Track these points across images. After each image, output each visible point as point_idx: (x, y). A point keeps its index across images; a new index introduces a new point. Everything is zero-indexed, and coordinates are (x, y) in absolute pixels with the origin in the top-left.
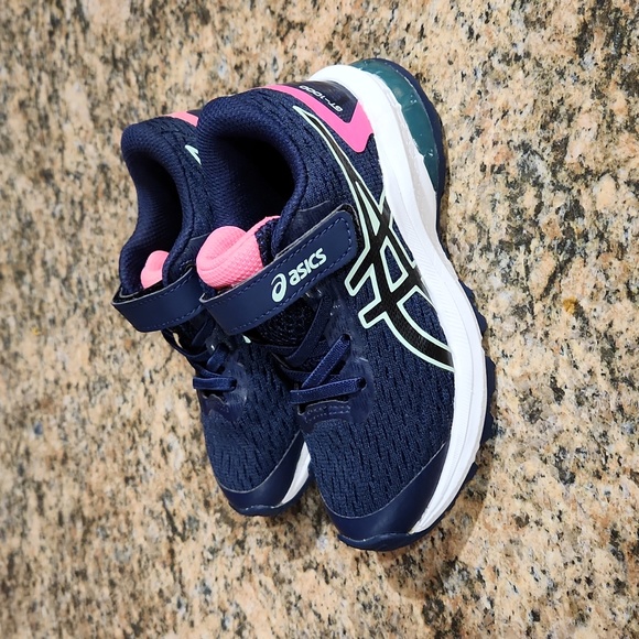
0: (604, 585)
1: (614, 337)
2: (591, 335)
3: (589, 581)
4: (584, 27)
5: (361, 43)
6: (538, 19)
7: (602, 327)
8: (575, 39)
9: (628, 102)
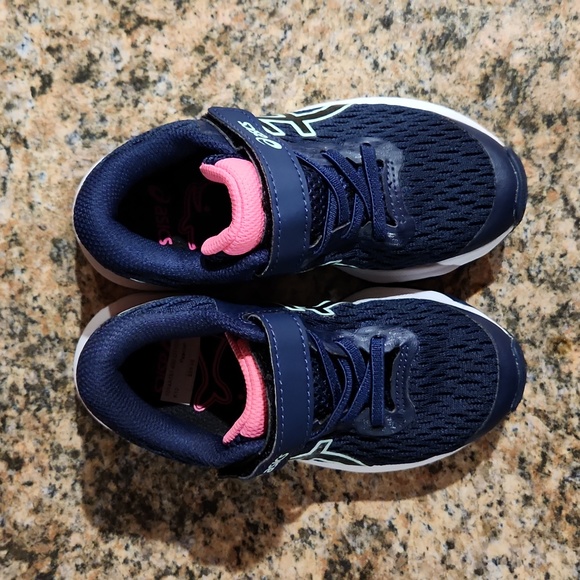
0: (514, 502)
1: (518, 310)
2: (497, 310)
3: (500, 503)
4: (486, 78)
5: (243, 54)
6: (444, 66)
7: (507, 303)
8: (478, 85)
9: (525, 138)
